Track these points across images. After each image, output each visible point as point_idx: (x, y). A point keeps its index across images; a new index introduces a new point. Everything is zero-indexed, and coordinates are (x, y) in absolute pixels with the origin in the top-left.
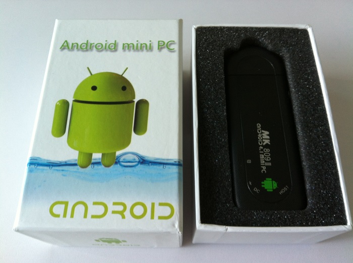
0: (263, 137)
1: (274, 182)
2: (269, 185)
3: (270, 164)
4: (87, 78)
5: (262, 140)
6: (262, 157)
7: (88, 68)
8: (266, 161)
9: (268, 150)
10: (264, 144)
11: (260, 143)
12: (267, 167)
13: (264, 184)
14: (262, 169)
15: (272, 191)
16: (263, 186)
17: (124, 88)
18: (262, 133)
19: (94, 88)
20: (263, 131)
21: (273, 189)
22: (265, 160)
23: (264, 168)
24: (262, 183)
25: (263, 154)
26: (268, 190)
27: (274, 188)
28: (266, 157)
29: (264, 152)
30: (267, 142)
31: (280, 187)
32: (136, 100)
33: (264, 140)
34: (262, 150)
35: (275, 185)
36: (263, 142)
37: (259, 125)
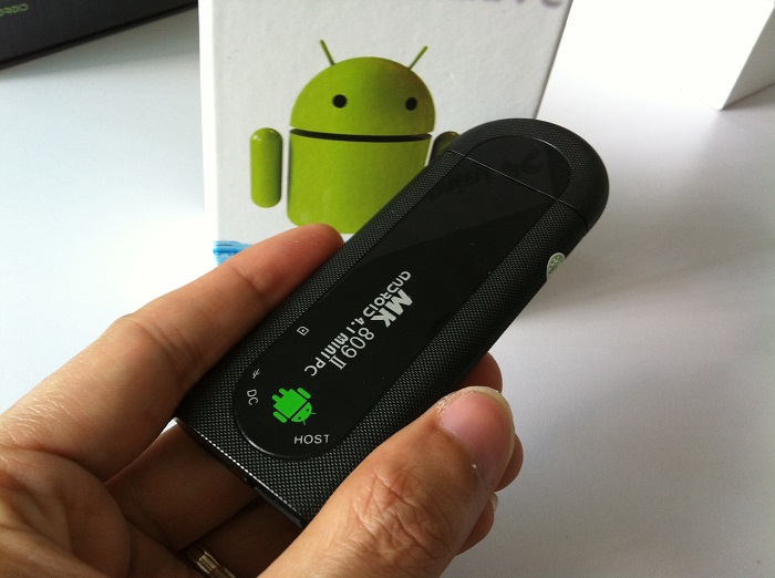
0: (389, 305)
1: (309, 406)
2: (292, 405)
3: (341, 365)
4: (322, 74)
5: (380, 307)
6: (342, 339)
7: (323, 43)
8: (339, 354)
9: (369, 335)
10: (376, 318)
11: (369, 312)
12: (329, 365)
13: (281, 396)
14: (314, 363)
15: (284, 420)
16: (275, 397)
17: (411, 104)
18: (396, 295)
19: (340, 101)
20: (401, 293)
21: (289, 420)
22: (339, 350)
23: (320, 364)
24: (282, 391)
25: (349, 335)
26: (276, 414)
27: (295, 420)
28: (351, 346)
29: (357, 335)
30: (387, 318)
31: (310, 426)
32: (435, 134)
33: (382, 311)
34: (357, 327)
35: (305, 415)
36: (378, 313)
37: (405, 276)
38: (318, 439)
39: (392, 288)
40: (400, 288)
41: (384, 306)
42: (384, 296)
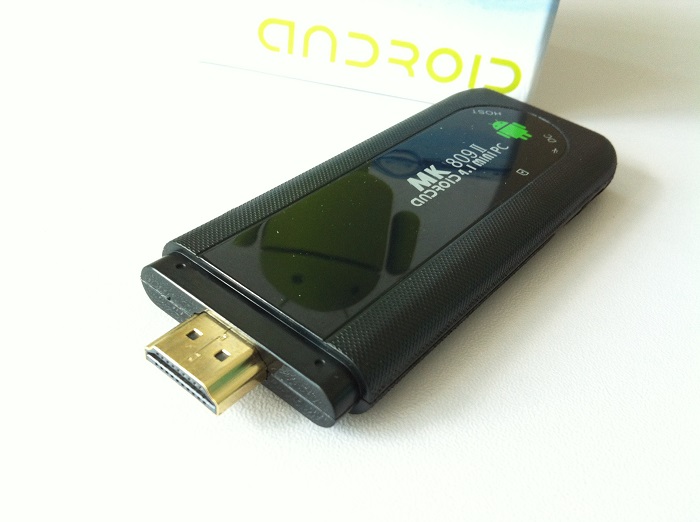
3: (475, 146)
6: (478, 162)
8: (479, 154)
9: (451, 162)
10: (446, 173)
11: (454, 178)
12: (486, 148)
22: (479, 156)
25: (472, 164)
28: (469, 157)
29: (464, 164)
30: (433, 170)
31: (491, 119)
34: (465, 168)
37: (416, 202)
38: (481, 112)
39: (432, 194)
40: (422, 193)
41: (439, 180)
42: (439, 189)
